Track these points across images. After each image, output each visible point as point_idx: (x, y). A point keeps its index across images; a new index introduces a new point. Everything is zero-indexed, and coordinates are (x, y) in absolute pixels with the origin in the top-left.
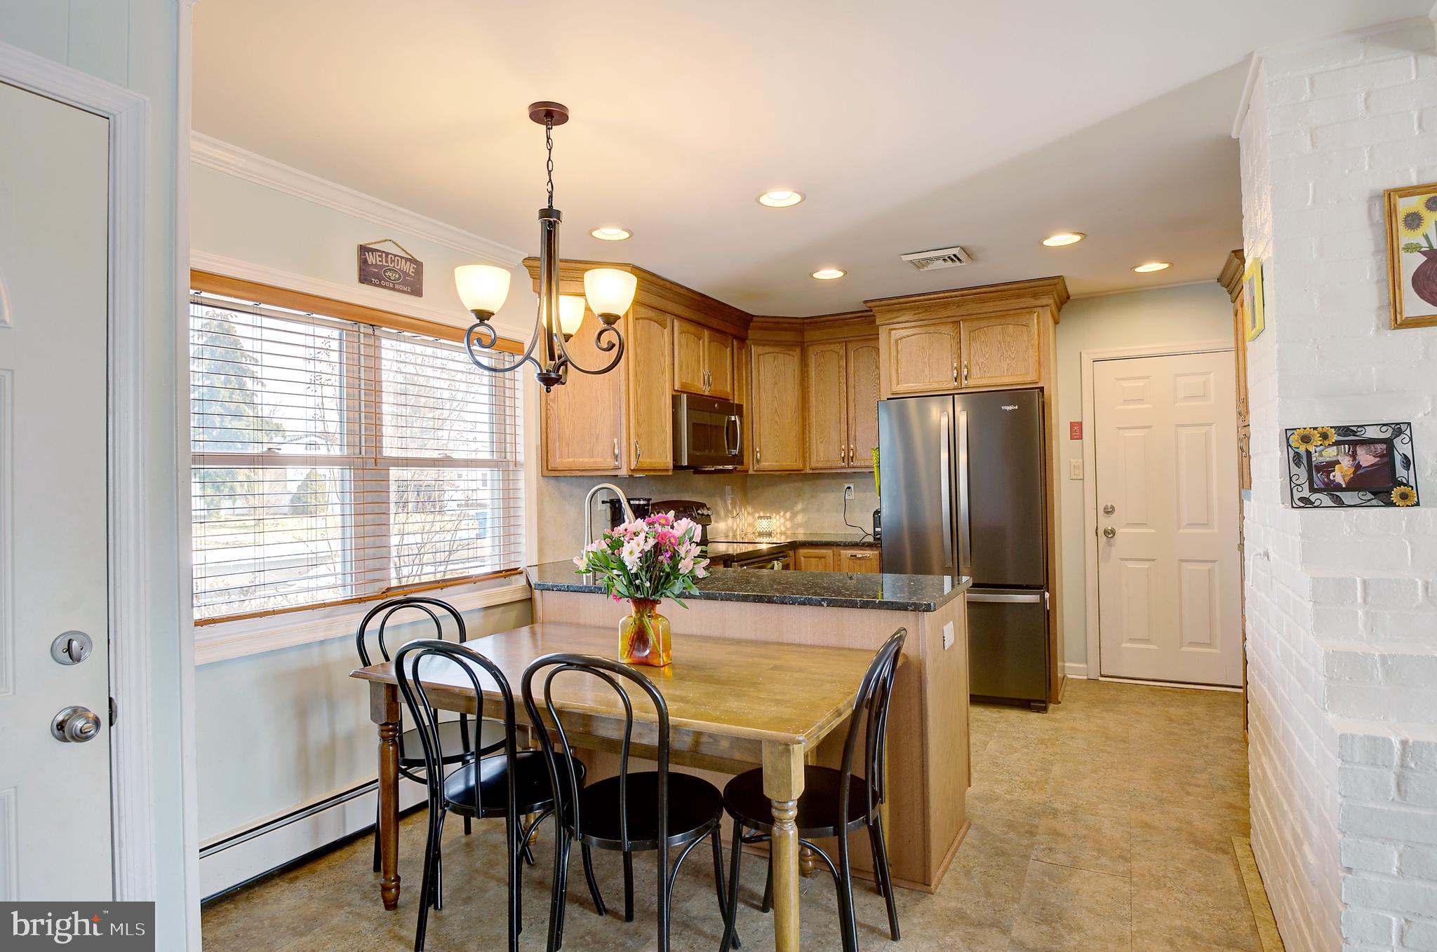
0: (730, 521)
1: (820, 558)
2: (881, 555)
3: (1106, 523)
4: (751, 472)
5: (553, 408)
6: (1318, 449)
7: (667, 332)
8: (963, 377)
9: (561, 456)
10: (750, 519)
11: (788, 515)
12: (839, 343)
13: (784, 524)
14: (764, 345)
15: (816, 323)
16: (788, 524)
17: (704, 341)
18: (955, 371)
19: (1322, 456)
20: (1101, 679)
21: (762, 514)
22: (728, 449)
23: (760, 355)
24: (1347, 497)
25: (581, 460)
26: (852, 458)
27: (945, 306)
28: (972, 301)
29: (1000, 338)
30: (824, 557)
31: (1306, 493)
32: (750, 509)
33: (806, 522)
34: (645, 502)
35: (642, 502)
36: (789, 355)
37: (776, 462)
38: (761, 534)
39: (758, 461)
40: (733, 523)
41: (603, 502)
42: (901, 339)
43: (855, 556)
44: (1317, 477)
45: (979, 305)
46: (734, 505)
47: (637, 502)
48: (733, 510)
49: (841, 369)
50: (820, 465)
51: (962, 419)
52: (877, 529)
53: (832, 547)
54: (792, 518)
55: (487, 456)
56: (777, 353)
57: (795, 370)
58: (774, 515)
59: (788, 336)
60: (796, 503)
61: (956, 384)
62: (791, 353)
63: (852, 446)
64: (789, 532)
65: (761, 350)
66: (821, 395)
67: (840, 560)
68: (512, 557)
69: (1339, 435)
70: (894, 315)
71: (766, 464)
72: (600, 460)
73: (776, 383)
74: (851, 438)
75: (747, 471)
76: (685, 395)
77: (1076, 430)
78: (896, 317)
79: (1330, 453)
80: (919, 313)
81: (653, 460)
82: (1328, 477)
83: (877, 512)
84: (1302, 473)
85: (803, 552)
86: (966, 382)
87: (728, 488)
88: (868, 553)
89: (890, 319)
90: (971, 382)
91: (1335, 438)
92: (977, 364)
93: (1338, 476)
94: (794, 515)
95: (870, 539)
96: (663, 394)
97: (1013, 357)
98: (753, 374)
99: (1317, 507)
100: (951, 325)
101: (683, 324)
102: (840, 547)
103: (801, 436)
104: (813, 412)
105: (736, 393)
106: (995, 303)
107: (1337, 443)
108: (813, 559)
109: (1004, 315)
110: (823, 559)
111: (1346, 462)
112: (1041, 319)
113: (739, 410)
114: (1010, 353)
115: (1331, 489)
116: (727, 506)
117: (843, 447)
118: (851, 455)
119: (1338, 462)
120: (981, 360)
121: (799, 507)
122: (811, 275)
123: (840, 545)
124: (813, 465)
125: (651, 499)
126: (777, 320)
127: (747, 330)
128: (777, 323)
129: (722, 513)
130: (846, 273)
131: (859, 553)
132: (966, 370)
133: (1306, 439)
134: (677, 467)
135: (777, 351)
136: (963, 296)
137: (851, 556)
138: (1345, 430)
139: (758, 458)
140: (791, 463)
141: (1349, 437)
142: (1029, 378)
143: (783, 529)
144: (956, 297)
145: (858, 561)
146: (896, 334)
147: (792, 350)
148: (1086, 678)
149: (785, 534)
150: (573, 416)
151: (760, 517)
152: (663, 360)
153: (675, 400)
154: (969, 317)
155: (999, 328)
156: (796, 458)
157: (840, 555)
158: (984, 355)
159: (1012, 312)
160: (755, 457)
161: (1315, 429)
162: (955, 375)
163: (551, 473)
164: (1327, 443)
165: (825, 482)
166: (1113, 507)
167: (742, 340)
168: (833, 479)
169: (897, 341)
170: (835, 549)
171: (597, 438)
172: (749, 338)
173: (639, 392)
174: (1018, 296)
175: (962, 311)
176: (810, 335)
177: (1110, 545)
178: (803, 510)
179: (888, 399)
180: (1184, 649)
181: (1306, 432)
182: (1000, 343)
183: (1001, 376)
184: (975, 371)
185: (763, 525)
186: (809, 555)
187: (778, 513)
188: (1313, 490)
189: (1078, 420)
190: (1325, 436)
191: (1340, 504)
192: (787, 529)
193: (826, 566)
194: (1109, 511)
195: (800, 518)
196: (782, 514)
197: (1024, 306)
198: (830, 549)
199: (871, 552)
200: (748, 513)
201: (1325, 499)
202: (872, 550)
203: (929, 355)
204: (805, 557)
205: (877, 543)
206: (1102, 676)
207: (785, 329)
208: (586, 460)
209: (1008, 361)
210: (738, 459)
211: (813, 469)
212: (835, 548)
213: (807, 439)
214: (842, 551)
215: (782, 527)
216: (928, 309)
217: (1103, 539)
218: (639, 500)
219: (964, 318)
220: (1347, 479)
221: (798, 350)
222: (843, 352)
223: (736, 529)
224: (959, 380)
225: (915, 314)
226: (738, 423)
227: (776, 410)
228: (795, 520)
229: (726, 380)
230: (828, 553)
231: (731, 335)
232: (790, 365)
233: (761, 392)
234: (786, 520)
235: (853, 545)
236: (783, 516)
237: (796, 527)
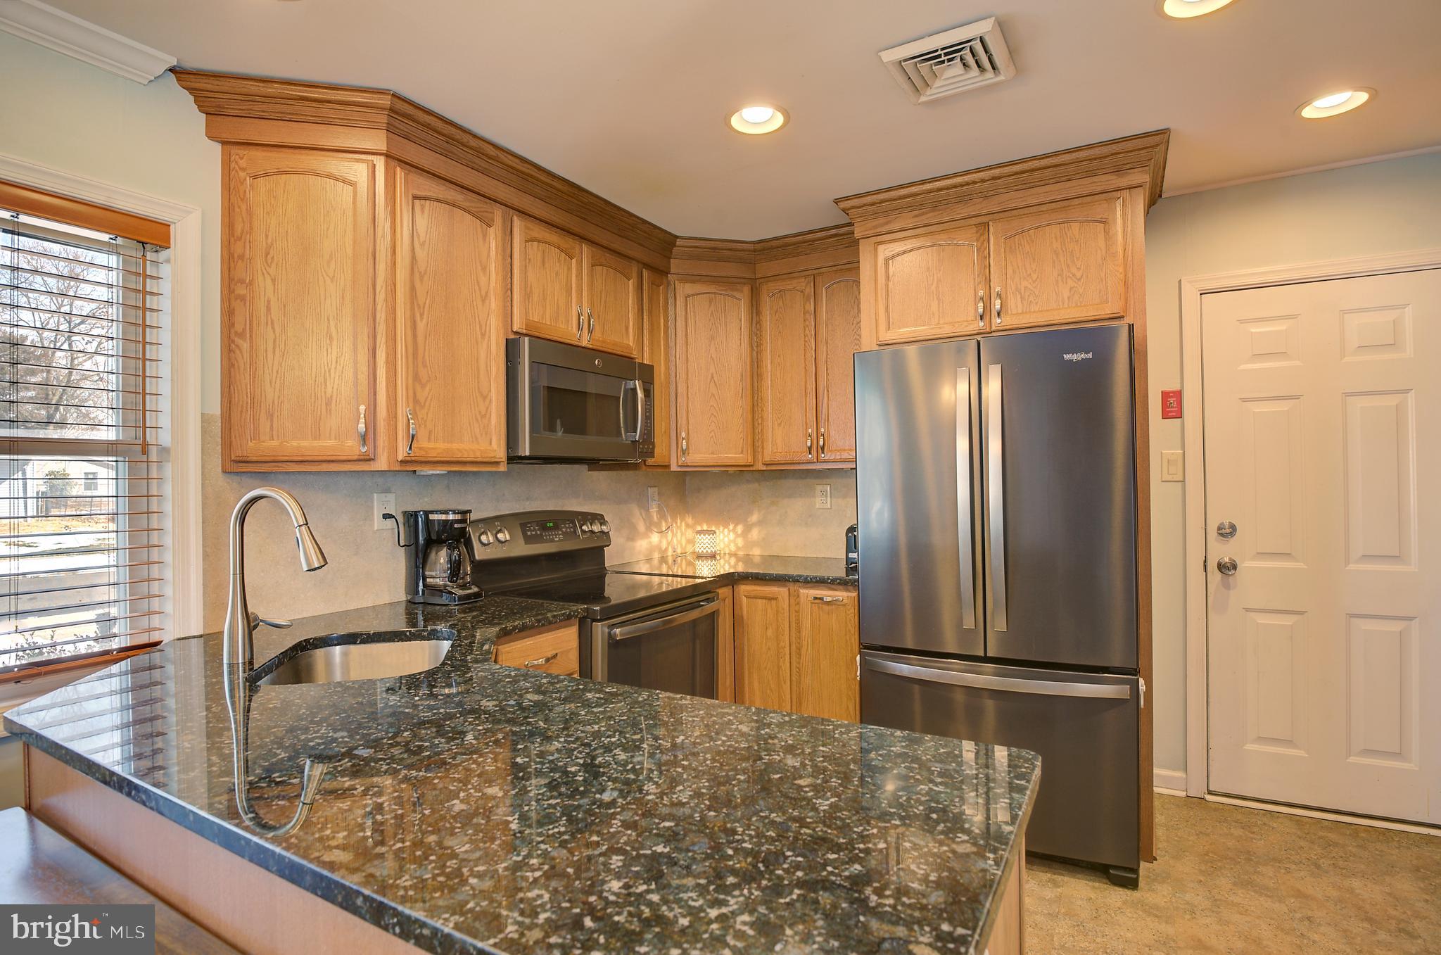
0: (655, 538)
1: (770, 599)
2: (860, 601)
3: (1222, 551)
4: (674, 468)
5: (240, 349)
7: (494, 235)
8: (994, 313)
9: (256, 435)
10: (690, 534)
11: (740, 529)
12: (805, 277)
13: (734, 541)
14: (693, 282)
15: (772, 248)
16: (740, 542)
17: (580, 263)
18: (981, 305)
20: (1209, 797)
21: (705, 527)
22: (626, 432)
23: (689, 296)
25: (295, 444)
26: (823, 448)
27: (964, 199)
28: (1009, 187)
29: (1056, 245)
30: (775, 599)
32: (690, 520)
33: (764, 539)
34: (458, 517)
35: (451, 517)
36: (733, 296)
37: (713, 453)
38: (700, 557)
39: (684, 452)
40: (660, 542)
41: (387, 516)
42: (893, 257)
43: (821, 599)
45: (1020, 195)
46: (662, 516)
47: (443, 517)
48: (661, 523)
49: (807, 316)
50: (778, 458)
51: (993, 388)
52: (851, 555)
53: (788, 584)
54: (745, 534)
56: (715, 294)
57: (741, 320)
58: (721, 528)
59: (731, 270)
60: (751, 512)
61: (981, 324)
62: (735, 294)
63: (822, 430)
64: (740, 553)
65: (689, 288)
66: (779, 356)
67: (798, 604)
70: (882, 220)
71: (699, 456)
72: (332, 443)
73: (713, 338)
74: (823, 417)
75: (668, 467)
76: (527, 339)
77: (1173, 405)
78: (887, 223)
81: (455, 446)
83: (852, 530)
85: (744, 589)
86: (999, 321)
87: (652, 491)
88: (842, 595)
89: (875, 227)
90: (1007, 321)
92: (1017, 290)
94: (748, 529)
95: (841, 573)
96: (483, 335)
97: (1078, 275)
98: (678, 324)
100: (974, 231)
101: (530, 225)
102: (798, 584)
103: (750, 417)
104: (767, 381)
105: (646, 349)
106: (1047, 188)
108: (760, 601)
110: (774, 602)
112: (1128, 216)
113: (647, 373)
114: (1074, 270)
116: (649, 516)
117: (810, 431)
118: (821, 443)
120: (1025, 283)
121: (755, 518)
122: (727, 124)
123: (798, 580)
124: (767, 459)
125: (470, 511)
126: (712, 244)
127: (670, 258)
128: (714, 248)
129: (641, 527)
130: (788, 116)
131: (827, 594)
132: (998, 302)
134: (513, 459)
135: (713, 291)
136: (994, 178)
137: (815, 598)
139: (684, 448)
140: (734, 454)
143: (733, 548)
144: (983, 181)
145: (826, 608)
146: (884, 251)
147: (737, 290)
148: (1183, 794)
149: (735, 555)
151: (699, 532)
152: (483, 280)
153: (511, 348)
154: (1004, 215)
155: (1055, 229)
156: (742, 448)
157: (798, 596)
158: (1030, 275)
160: (680, 446)
162: (981, 310)
163: (238, 465)
165: (789, 483)
166: (1233, 528)
167: (660, 273)
168: (801, 478)
169: (887, 261)
170: (792, 586)
171: (328, 404)
172: (672, 271)
173: (421, 325)
174: (1089, 174)
175: (992, 205)
176: (764, 269)
177: (1227, 586)
178: (760, 523)
180: (1352, 759)
182: (1057, 254)
183: (1059, 309)
184: (1014, 304)
185: (704, 544)
186: (753, 594)
187: (726, 526)
189: (1176, 387)
192: (738, 548)
193: (777, 611)
194: (1227, 532)
195: (755, 534)
196: (731, 527)
197: (1099, 189)
198: (785, 586)
199: (845, 594)
200: (687, 526)
202: (847, 590)
203: (939, 281)
204: (747, 597)
205: (851, 577)
206: (1210, 793)
207: (727, 260)
208: (305, 444)
209: (1071, 283)
210: (646, 447)
211: (767, 465)
212: (792, 584)
213: (760, 421)
214: (801, 591)
215: (732, 545)
216: (937, 206)
217: (1215, 576)
218: (446, 512)
219: (996, 217)
221: (746, 289)
222: (809, 290)
223: (666, 549)
224: (987, 318)
225: (916, 216)
226: (640, 394)
227: (712, 377)
228: (750, 536)
229: (627, 328)
230: (781, 591)
231: (638, 261)
232: (737, 311)
233: (690, 350)
234: (737, 536)
235: (817, 582)
236: (734, 530)
237: (749, 544)
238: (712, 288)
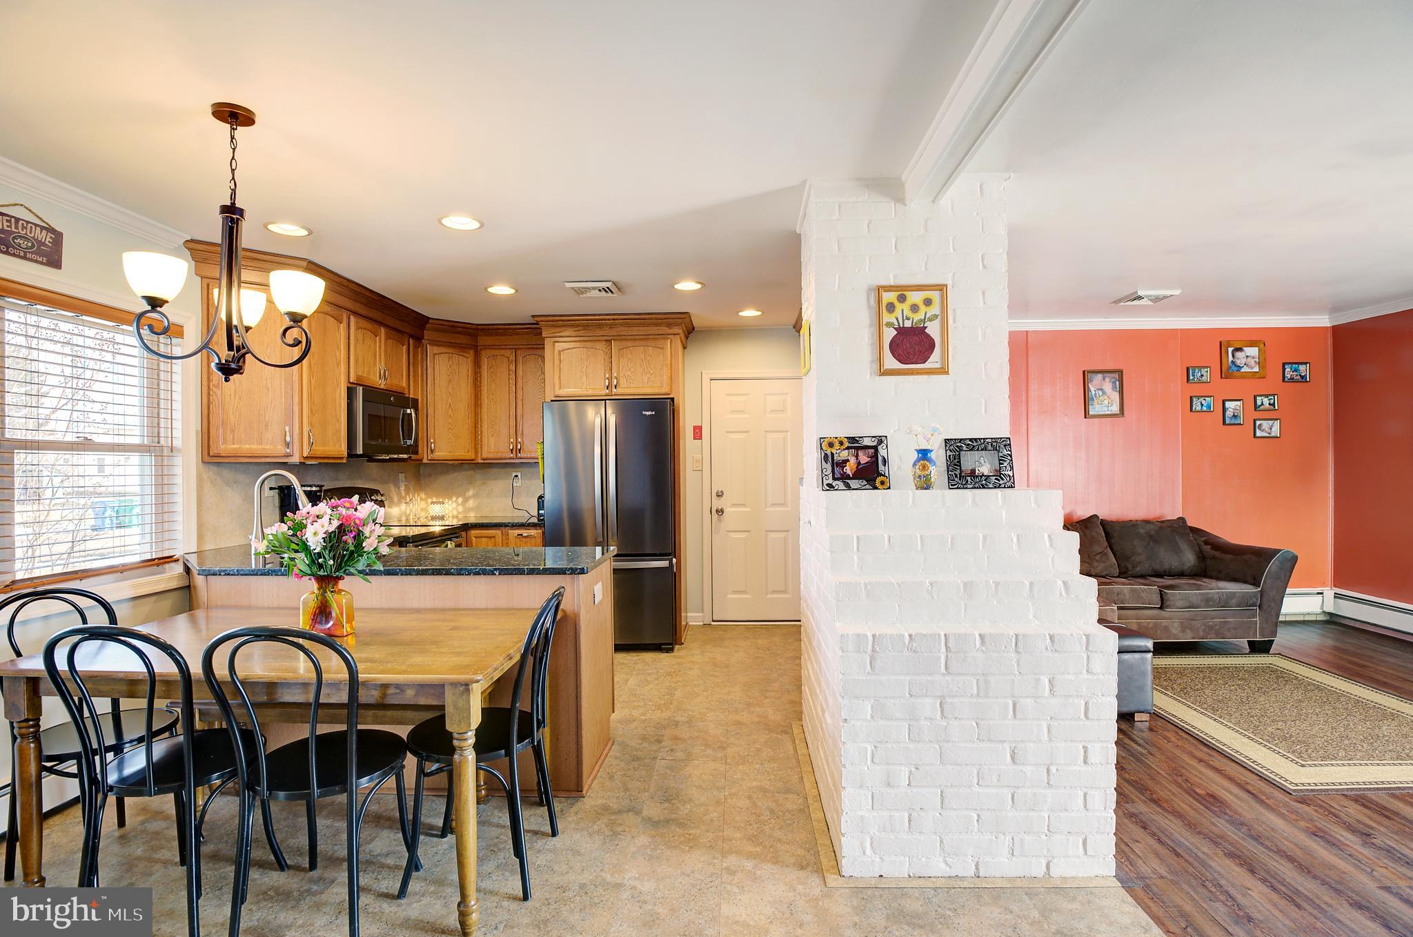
0: (403, 506)
1: (490, 537)
2: (543, 533)
3: (717, 504)
4: (425, 461)
5: (216, 395)
6: (838, 452)
7: (343, 327)
8: (614, 387)
9: (225, 442)
10: (423, 504)
11: (460, 500)
12: (509, 349)
13: (456, 509)
14: (439, 346)
15: (489, 329)
16: (460, 509)
17: (380, 338)
18: (607, 381)
19: (839, 456)
20: (713, 623)
21: (435, 500)
22: (404, 439)
23: (436, 354)
24: (854, 483)
25: (247, 446)
26: (520, 450)
27: (600, 326)
28: (621, 325)
29: (642, 356)
30: (494, 537)
31: (830, 481)
32: (423, 496)
33: (477, 507)
34: (317, 489)
35: (314, 489)
36: (463, 356)
37: (449, 452)
38: (433, 518)
39: (432, 451)
40: (406, 509)
41: (271, 489)
42: (563, 350)
43: (522, 535)
44: (837, 470)
45: (626, 329)
46: (407, 491)
47: (309, 489)
48: (406, 497)
49: (511, 372)
50: (491, 456)
51: (612, 420)
52: (541, 512)
53: (501, 528)
54: (464, 503)
55: (136, 440)
57: (468, 371)
58: (447, 500)
59: (462, 339)
60: (468, 490)
61: (607, 391)
62: (465, 354)
63: (520, 440)
64: (461, 516)
65: (436, 350)
66: (493, 394)
67: (508, 539)
68: (167, 545)
69: (849, 442)
70: (558, 330)
71: (442, 453)
72: (269, 447)
73: (450, 381)
74: (519, 433)
75: (421, 460)
76: (361, 388)
77: (698, 432)
78: (560, 332)
79: (844, 454)
80: (579, 330)
81: (327, 448)
82: (843, 470)
83: (541, 497)
84: (829, 466)
85: (474, 532)
86: (616, 390)
87: (402, 476)
88: (533, 532)
89: (554, 333)
90: (619, 391)
91: (847, 444)
92: (625, 376)
93: (849, 469)
94: (466, 500)
95: (535, 520)
96: (338, 385)
97: (651, 372)
98: (429, 371)
99: (836, 490)
100: (604, 343)
101: (360, 320)
102: (508, 528)
103: (474, 430)
104: (485, 409)
105: (411, 388)
106: (639, 328)
107: (848, 448)
108: (484, 539)
109: (646, 338)
110: (493, 539)
111: (853, 460)
112: (673, 346)
113: (415, 404)
114: (649, 369)
115: (844, 478)
116: (400, 493)
117: (512, 440)
118: (519, 447)
119: (848, 460)
120: (628, 373)
121: (471, 493)
122: (486, 289)
123: (508, 526)
124: (485, 456)
125: (323, 486)
126: (452, 324)
127: (424, 330)
128: (453, 326)
129: (396, 499)
130: (517, 291)
131: (525, 533)
132: (615, 380)
133: (831, 445)
134: (352, 455)
135: (451, 352)
136: (614, 320)
137: (518, 535)
138: (852, 440)
139: (433, 448)
140: (463, 453)
141: (854, 443)
142: (663, 391)
143: (455, 513)
144: (608, 320)
145: (524, 540)
146: (559, 346)
147: (466, 352)
148: (702, 623)
149: (457, 517)
150: (238, 403)
151: (432, 503)
152: (338, 354)
153: (351, 392)
154: (620, 338)
155: (642, 348)
156: (469, 449)
157: (508, 535)
158: (630, 369)
159: (651, 337)
160: (429, 447)
161: (836, 438)
162: (607, 384)
163: (211, 458)
164: (842, 447)
165: (495, 471)
166: (722, 492)
167: (418, 339)
168: (502, 468)
169: (560, 352)
171: (267, 425)
172: (425, 338)
173: (313, 381)
174: (656, 325)
175: (613, 332)
176: (483, 340)
177: (720, 521)
178: (474, 496)
179: (552, 401)
180: (769, 596)
181: (831, 440)
182: (642, 361)
183: (643, 387)
184: (623, 382)
185: (436, 510)
186: (480, 535)
187: (450, 498)
188: (834, 479)
189: (699, 424)
190: (841, 443)
191: (849, 487)
192: (459, 513)
193: (495, 544)
194: (720, 494)
195: (471, 503)
196: (454, 499)
197: (661, 333)
198: (499, 529)
199: (535, 531)
200: (421, 499)
201: (840, 484)
202: (536, 529)
203: (587, 366)
204: (476, 537)
205: (540, 524)
206: (713, 621)
207: (460, 333)
208: (254, 447)
209: (648, 376)
210: (414, 449)
211: (484, 460)
212: (504, 528)
213: (479, 433)
214: (510, 531)
215: (455, 511)
216: (586, 327)
217: (715, 516)
218: (311, 486)
219: (615, 338)
220: (853, 471)
221: (472, 352)
222: (512, 357)
223: (409, 514)
224: (610, 388)
225: (574, 331)
226: (413, 415)
227: (450, 405)
228: (467, 504)
229: (402, 375)
230: (497, 532)
231: (407, 334)
232: (463, 365)
233: (436, 388)
234: (458, 505)
235: (519, 526)
236: (456, 501)
237: (467, 510)
238: (451, 350)
